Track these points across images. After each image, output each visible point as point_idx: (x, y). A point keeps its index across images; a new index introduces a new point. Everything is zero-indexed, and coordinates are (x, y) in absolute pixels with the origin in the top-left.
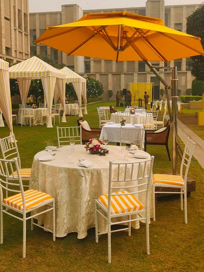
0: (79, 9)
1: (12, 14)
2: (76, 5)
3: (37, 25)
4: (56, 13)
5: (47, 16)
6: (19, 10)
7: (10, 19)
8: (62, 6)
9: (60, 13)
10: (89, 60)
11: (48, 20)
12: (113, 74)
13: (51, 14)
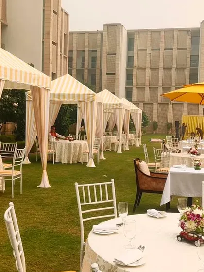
0: (124, 29)
1: (59, 39)
2: (120, 24)
3: (75, 45)
4: (97, 32)
5: (86, 36)
6: (65, 34)
7: (57, 43)
8: (104, 25)
9: (102, 33)
10: (131, 86)
11: (87, 39)
12: (159, 104)
13: (90, 33)
